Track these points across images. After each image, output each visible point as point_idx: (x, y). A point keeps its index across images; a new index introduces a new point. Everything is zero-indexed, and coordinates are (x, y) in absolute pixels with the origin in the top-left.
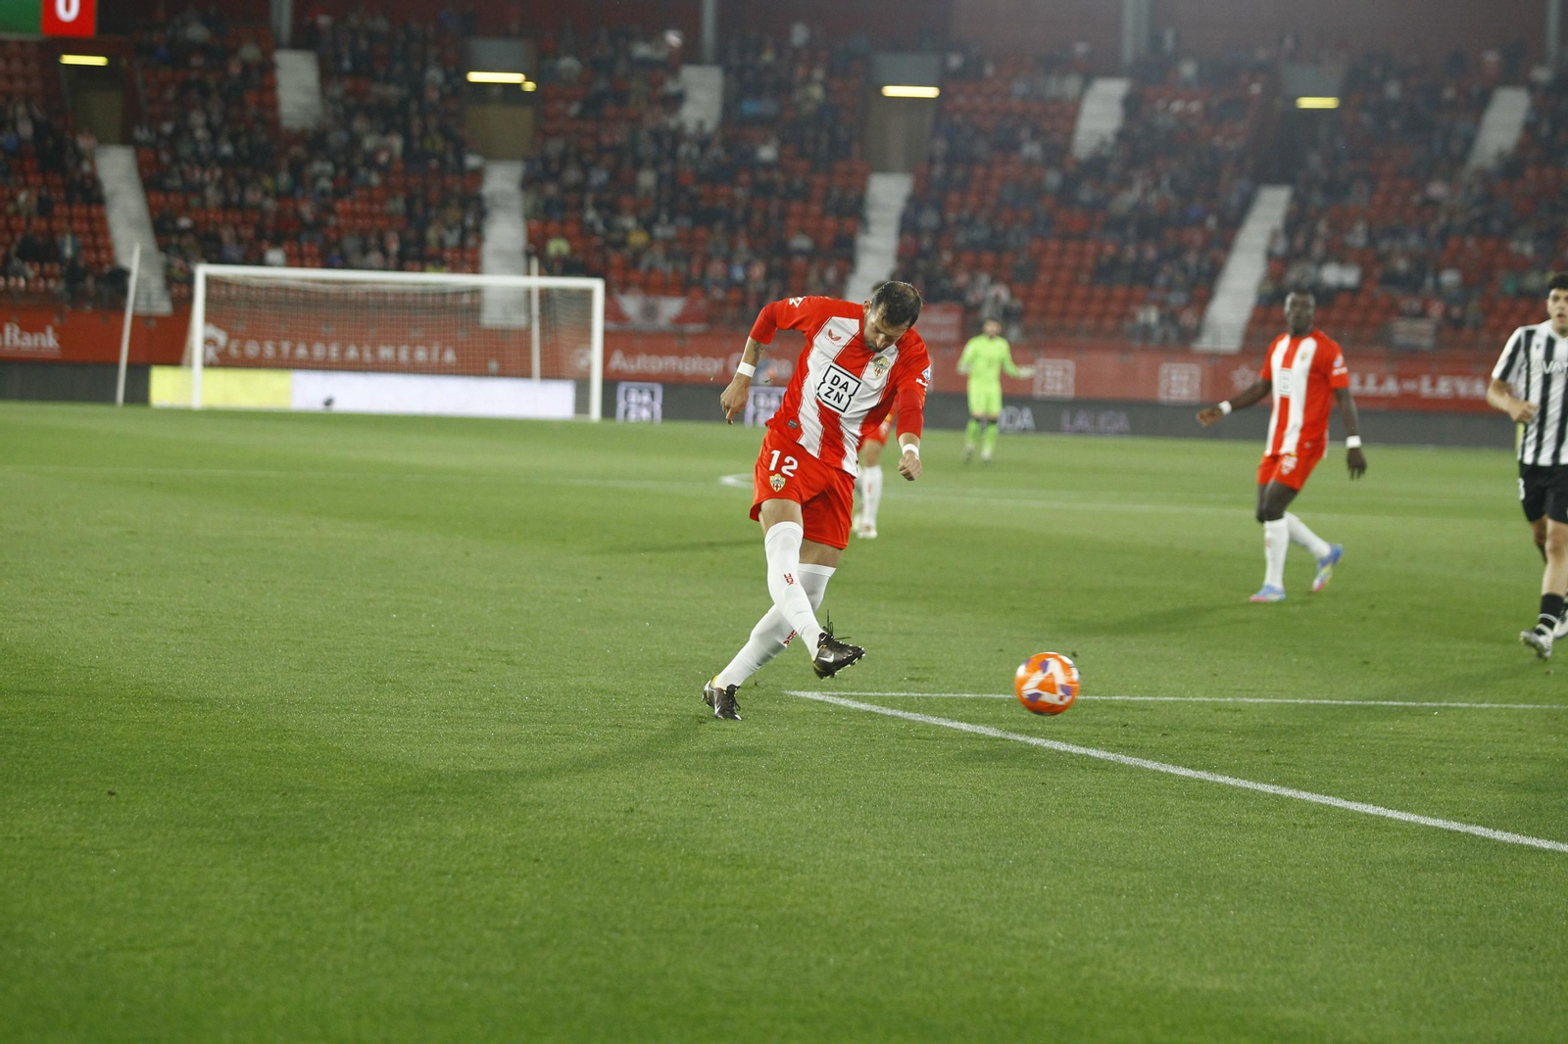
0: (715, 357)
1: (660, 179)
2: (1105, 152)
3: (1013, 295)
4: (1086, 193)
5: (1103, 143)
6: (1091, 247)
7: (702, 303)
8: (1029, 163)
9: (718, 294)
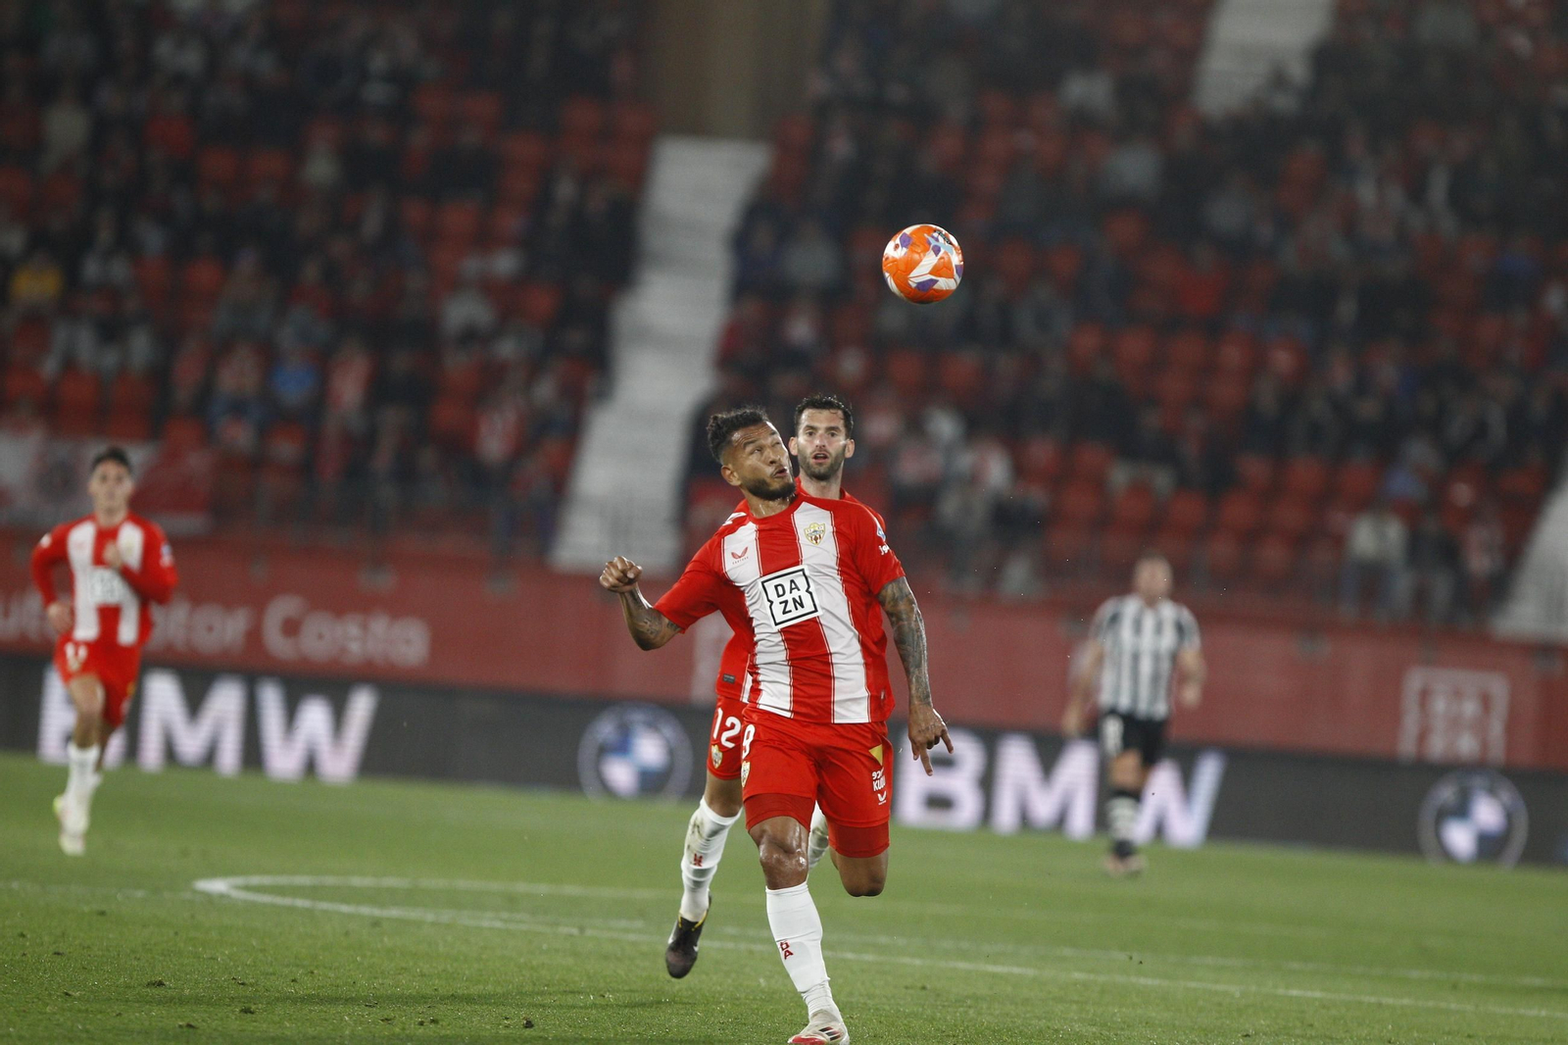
0: (229, 604)
1: (101, 129)
2: (1285, 103)
3: (1020, 470)
4: (1227, 212)
5: (1278, 80)
6: (1232, 355)
7: (197, 462)
8: (1081, 123)
9: (240, 436)
